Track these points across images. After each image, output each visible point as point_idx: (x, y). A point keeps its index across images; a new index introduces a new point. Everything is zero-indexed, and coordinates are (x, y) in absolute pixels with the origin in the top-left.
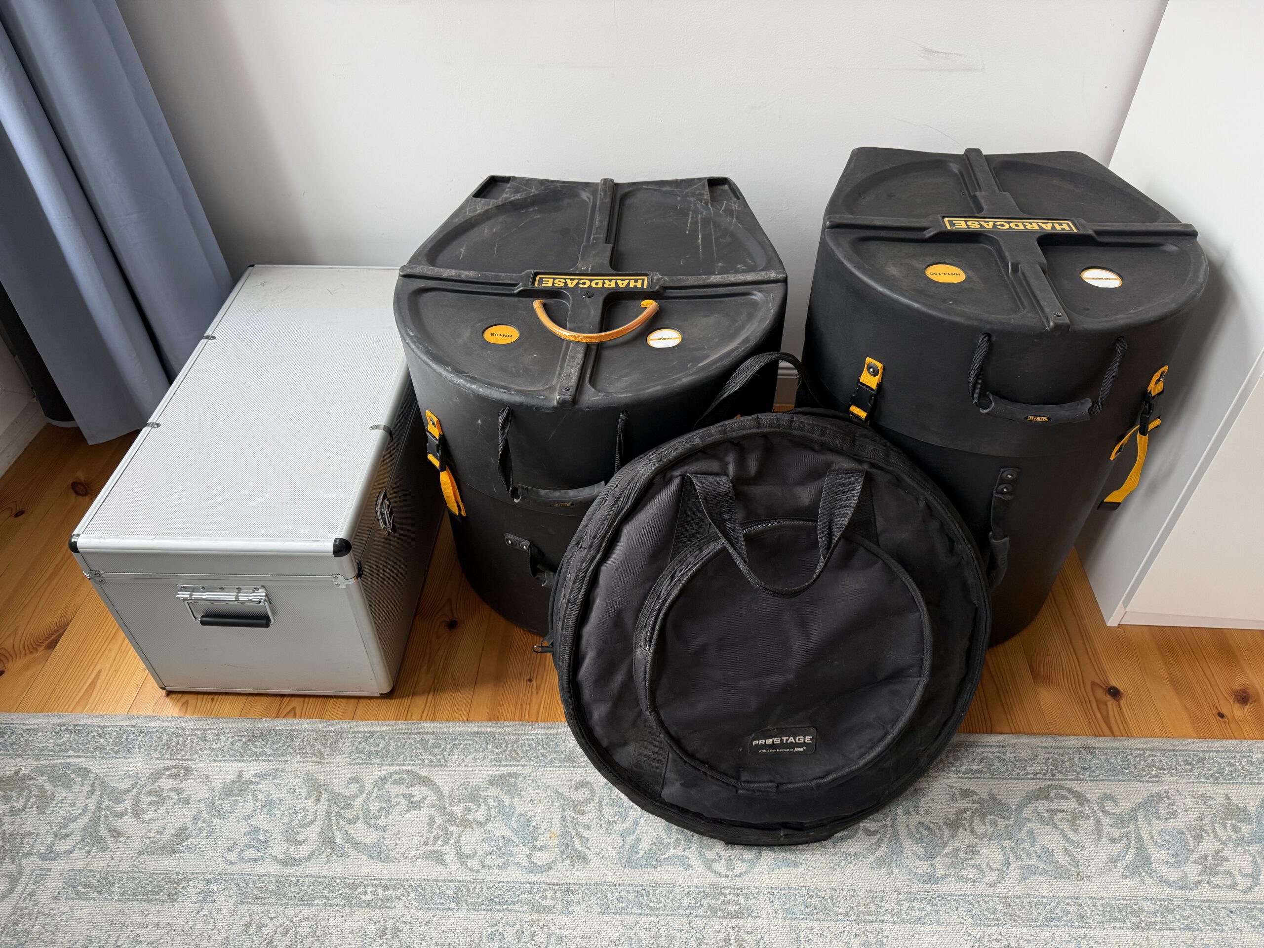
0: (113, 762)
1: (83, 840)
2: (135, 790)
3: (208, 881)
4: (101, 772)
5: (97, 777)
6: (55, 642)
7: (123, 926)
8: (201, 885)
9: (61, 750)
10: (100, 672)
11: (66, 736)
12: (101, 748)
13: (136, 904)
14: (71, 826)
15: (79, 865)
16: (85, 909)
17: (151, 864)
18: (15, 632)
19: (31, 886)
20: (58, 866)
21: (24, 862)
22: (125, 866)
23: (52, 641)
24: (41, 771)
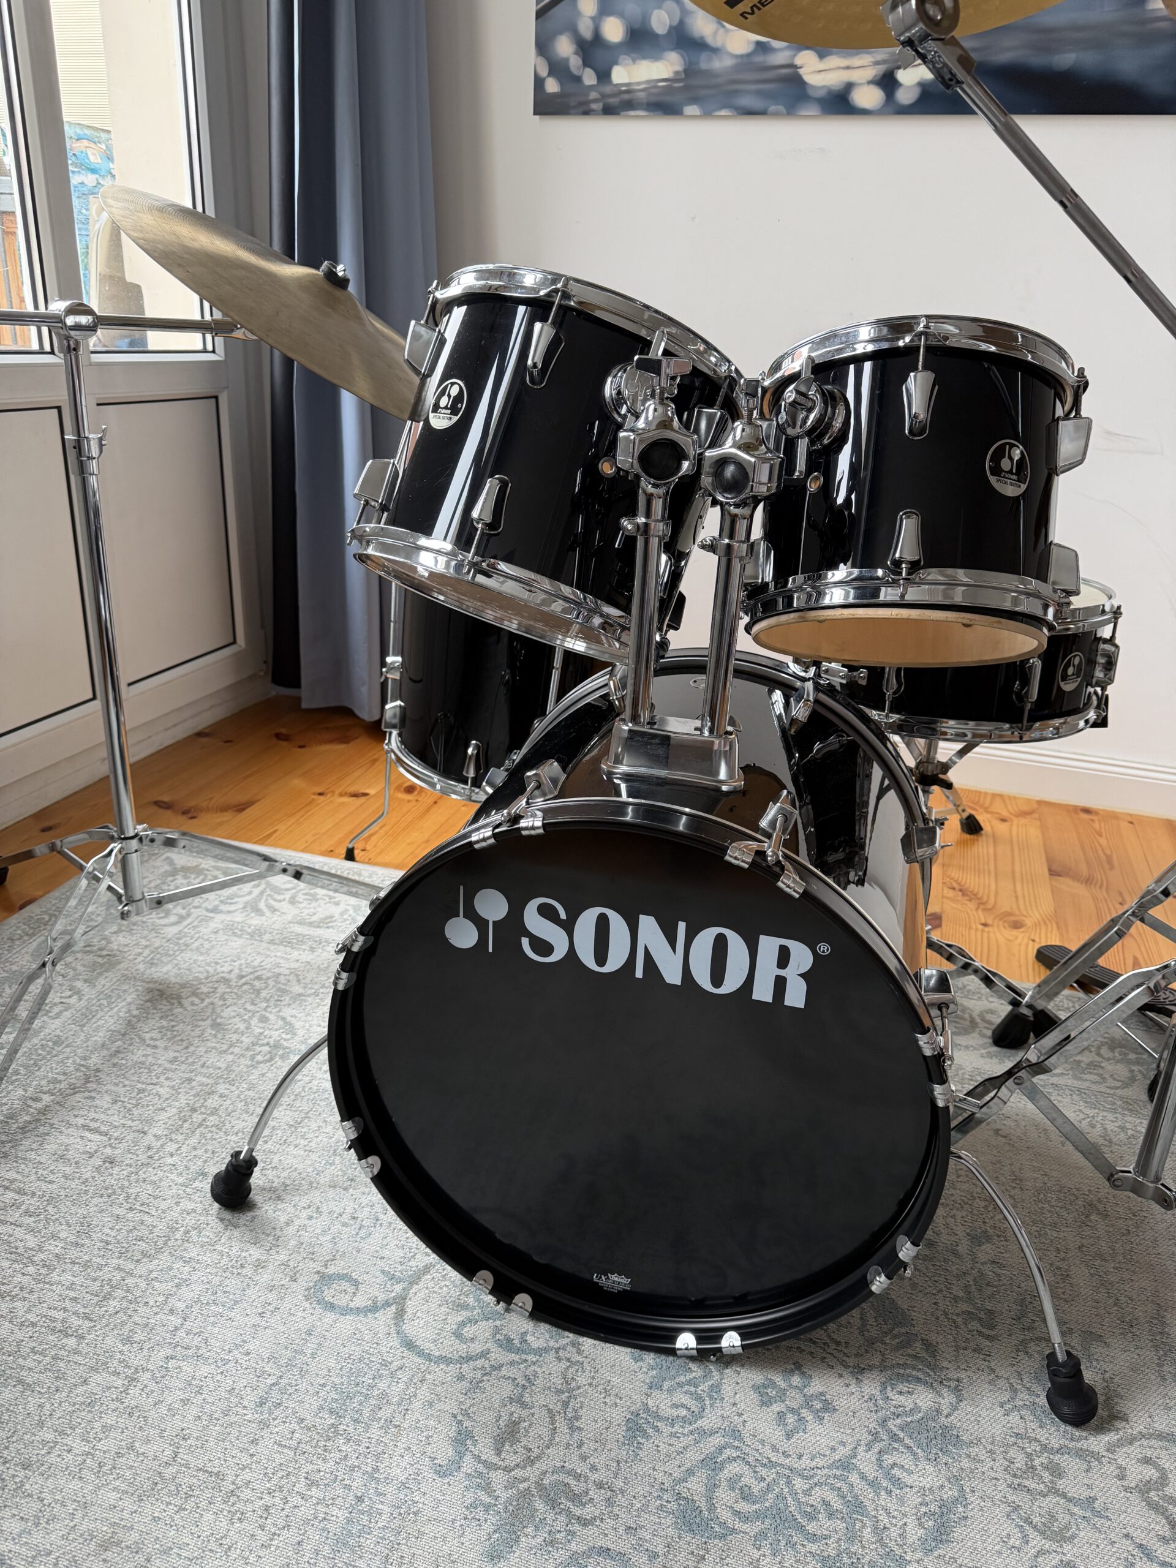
1: (244, 907)
2: (294, 891)
6: (243, 809)
7: (268, 956)
10: (275, 831)
13: (282, 948)
14: (236, 900)
15: (239, 919)
16: (238, 943)
17: (299, 929)
18: (211, 799)
19: (195, 923)
20: (219, 917)
21: (193, 910)
22: (277, 926)
23: (241, 808)
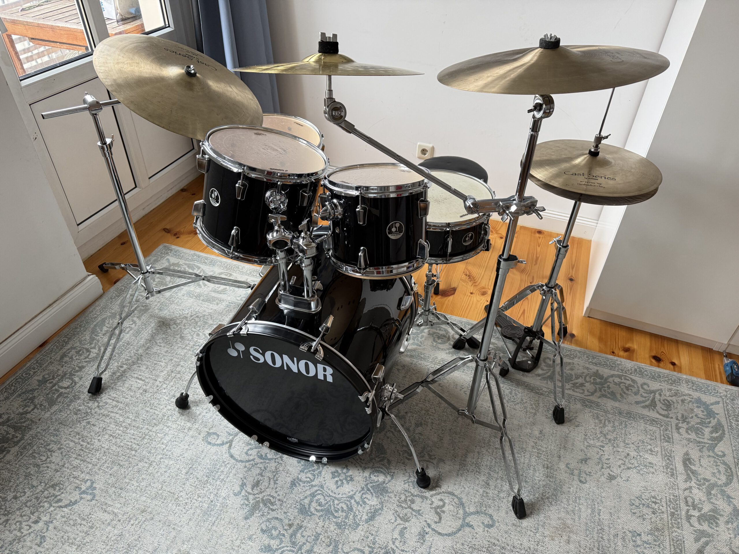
0: (208, 267)
3: (230, 303)
4: (204, 269)
5: (202, 270)
7: (201, 307)
8: (227, 303)
9: (192, 260)
11: (195, 257)
12: (206, 263)
13: (207, 303)
15: (192, 289)
16: (191, 300)
17: (214, 294)
22: (205, 293)
24: (186, 264)
